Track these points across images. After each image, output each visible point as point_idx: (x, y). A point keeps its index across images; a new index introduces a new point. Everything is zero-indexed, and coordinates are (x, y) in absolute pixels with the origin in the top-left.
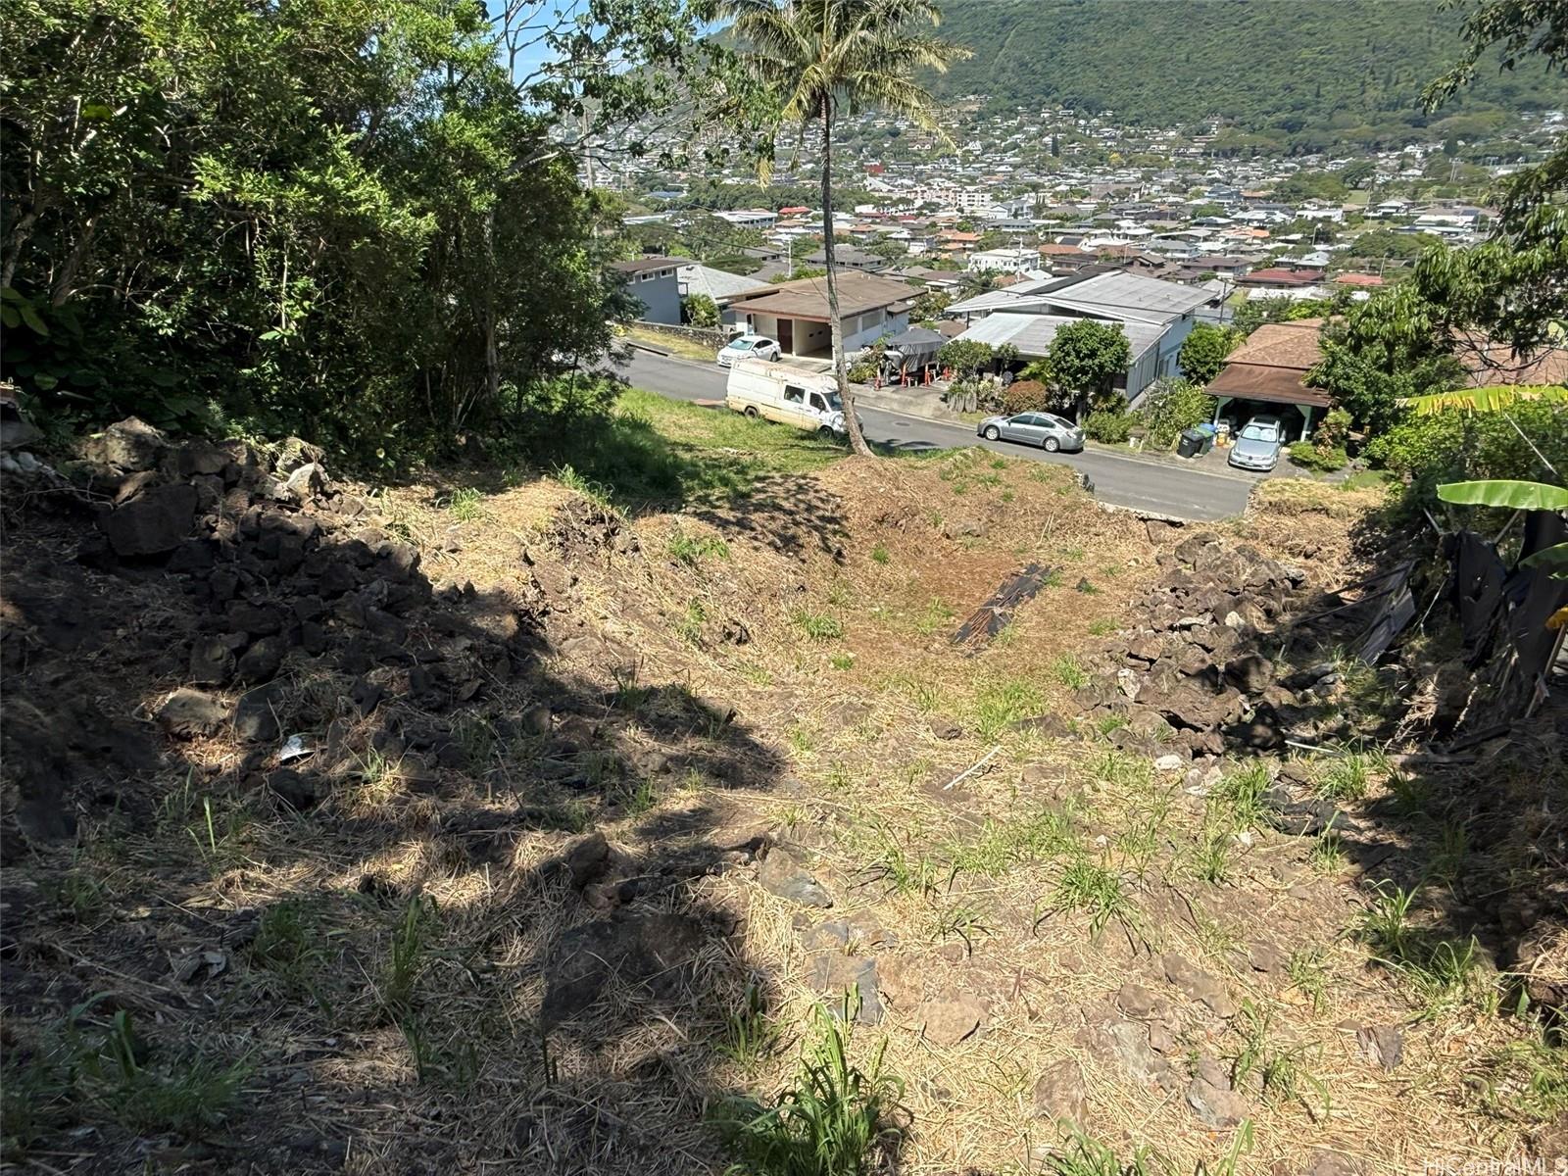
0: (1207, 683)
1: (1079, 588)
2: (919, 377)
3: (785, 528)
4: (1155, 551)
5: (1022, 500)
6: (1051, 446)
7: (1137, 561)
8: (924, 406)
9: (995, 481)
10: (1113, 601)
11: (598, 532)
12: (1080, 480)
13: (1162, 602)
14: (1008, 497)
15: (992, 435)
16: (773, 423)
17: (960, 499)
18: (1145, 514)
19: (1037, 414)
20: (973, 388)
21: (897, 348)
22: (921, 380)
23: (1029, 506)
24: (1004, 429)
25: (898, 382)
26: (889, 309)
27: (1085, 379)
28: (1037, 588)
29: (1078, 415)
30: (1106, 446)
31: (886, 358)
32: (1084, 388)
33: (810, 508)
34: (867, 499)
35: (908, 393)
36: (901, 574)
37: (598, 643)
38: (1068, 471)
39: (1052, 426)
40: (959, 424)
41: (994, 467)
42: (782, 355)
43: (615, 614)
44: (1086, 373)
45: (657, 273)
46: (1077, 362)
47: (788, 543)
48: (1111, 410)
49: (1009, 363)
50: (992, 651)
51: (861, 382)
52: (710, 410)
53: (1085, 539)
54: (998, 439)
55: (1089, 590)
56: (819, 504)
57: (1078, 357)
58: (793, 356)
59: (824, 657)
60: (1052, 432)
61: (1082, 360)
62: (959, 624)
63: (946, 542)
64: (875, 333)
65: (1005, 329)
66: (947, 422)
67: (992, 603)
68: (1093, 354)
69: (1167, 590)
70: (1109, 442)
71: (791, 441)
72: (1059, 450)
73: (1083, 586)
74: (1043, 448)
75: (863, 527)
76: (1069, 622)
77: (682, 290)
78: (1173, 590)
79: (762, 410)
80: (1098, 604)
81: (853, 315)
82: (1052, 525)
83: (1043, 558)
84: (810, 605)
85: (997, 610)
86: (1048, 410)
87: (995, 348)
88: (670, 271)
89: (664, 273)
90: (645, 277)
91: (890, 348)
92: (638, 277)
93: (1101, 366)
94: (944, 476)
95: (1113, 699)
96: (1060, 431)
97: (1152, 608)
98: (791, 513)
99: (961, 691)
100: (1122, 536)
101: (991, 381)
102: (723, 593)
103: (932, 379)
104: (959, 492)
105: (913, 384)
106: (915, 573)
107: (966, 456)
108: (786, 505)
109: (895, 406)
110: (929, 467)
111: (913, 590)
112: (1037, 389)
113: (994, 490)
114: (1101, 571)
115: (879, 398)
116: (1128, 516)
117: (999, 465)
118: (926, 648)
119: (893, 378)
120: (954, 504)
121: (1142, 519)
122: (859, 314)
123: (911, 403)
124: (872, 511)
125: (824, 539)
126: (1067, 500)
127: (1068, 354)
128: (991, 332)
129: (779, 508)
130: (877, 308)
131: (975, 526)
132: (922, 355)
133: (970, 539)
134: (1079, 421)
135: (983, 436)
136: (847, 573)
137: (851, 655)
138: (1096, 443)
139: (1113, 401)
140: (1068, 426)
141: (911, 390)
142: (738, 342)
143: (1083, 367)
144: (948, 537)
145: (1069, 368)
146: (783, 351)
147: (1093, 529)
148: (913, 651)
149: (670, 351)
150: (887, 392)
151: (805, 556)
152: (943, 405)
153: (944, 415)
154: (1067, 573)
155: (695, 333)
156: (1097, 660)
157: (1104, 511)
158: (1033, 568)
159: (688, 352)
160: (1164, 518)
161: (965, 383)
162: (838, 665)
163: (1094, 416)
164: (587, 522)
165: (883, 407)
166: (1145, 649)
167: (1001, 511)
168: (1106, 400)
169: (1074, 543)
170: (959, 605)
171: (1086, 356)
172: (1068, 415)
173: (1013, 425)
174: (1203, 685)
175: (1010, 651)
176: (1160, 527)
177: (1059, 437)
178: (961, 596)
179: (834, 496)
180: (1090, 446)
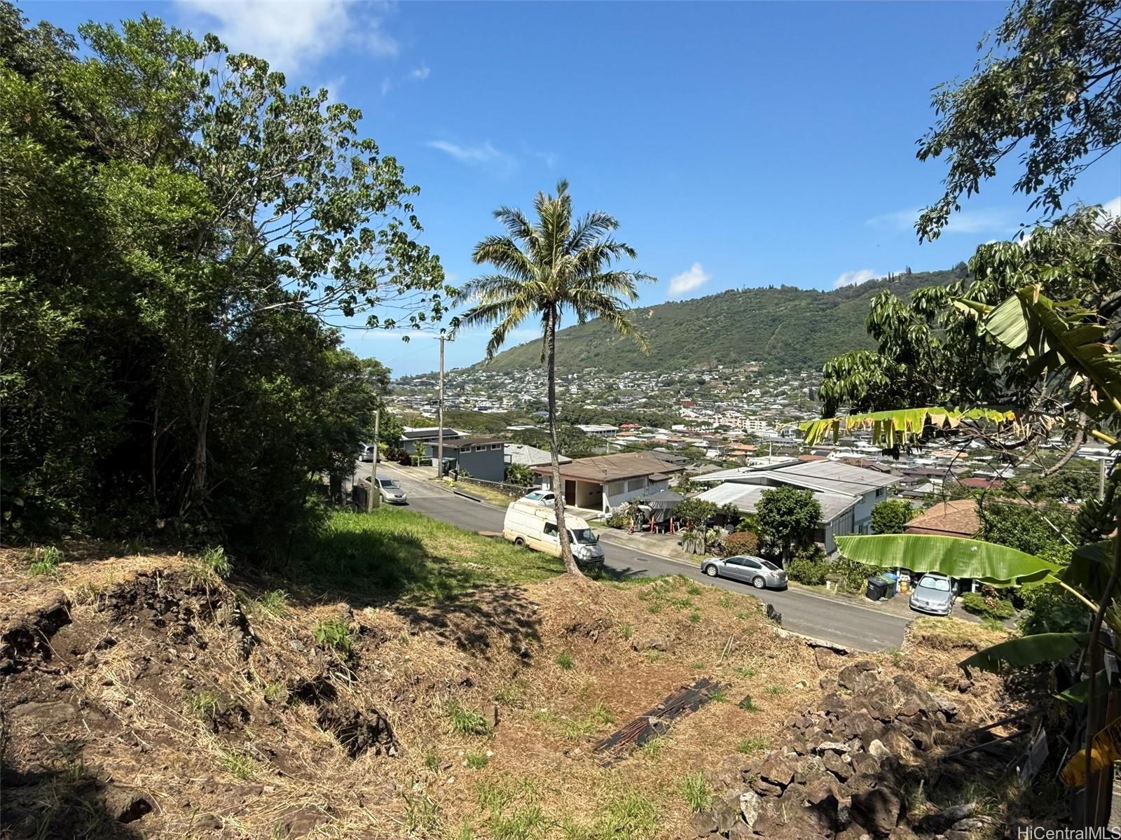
0: (824, 817)
1: (741, 705)
2: (665, 527)
3: (478, 627)
4: (822, 675)
5: (708, 622)
6: (759, 583)
7: (804, 684)
8: (666, 548)
9: (686, 604)
10: (771, 718)
11: (195, 604)
12: (764, 609)
13: (812, 725)
14: (695, 619)
15: (712, 572)
16: (533, 550)
17: (653, 617)
18: (814, 640)
19: (747, 557)
20: (701, 535)
21: (647, 503)
22: (667, 530)
23: (712, 628)
24: (721, 567)
25: (648, 530)
26: (651, 477)
27: (785, 532)
28: (702, 702)
29: (784, 561)
30: (804, 586)
31: (639, 510)
32: (786, 539)
33: (508, 612)
34: (563, 609)
35: (653, 538)
36: (580, 678)
38: (754, 601)
39: (759, 567)
40: (689, 563)
41: (690, 593)
42: (567, 507)
43: (124, 681)
44: (786, 527)
45: (488, 446)
46: (778, 517)
47: (474, 642)
48: (811, 558)
49: (728, 517)
50: (631, 761)
51: (620, 528)
52: (489, 539)
53: (760, 660)
54: (717, 575)
55: (750, 708)
56: (518, 609)
57: (779, 514)
58: (576, 508)
59: (461, 753)
60: (760, 572)
61: (782, 516)
62: (612, 729)
63: (634, 654)
64: (638, 495)
65: (733, 494)
66: (681, 561)
67: (652, 713)
68: (790, 512)
69: (823, 713)
70: (809, 583)
71: (541, 564)
72: (765, 587)
73: (746, 704)
74: (752, 585)
75: (554, 633)
76: (721, 738)
77: (507, 459)
78: (827, 714)
79: (528, 541)
80: (755, 721)
81: (619, 479)
82: (732, 646)
83: (716, 674)
84: (469, 704)
85: (653, 720)
86: (760, 556)
87: (720, 506)
88: (498, 445)
89: (494, 446)
90: (479, 448)
91: (642, 503)
92: (473, 448)
93: (798, 522)
94: (642, 597)
95: (729, 828)
96: (765, 572)
97: (803, 730)
98: (487, 615)
99: (582, 802)
100: (794, 659)
101: (718, 532)
102: (375, 681)
103: (676, 530)
104: (652, 611)
105: (660, 532)
106: (594, 679)
107: (666, 582)
108: (485, 608)
109: (642, 547)
110: (630, 590)
111: (587, 694)
112: (750, 539)
113: (685, 611)
114: (767, 691)
115: (630, 539)
116: (798, 641)
117: (695, 591)
118: (566, 753)
119: (644, 526)
120: (646, 621)
121: (811, 645)
122: (624, 479)
123: (654, 545)
124: (566, 620)
125: (514, 640)
126: (745, 624)
127: (771, 511)
128: (719, 497)
129: (479, 611)
130: (639, 476)
131: (660, 641)
132: (667, 510)
133: (654, 653)
134: (784, 566)
135: (705, 572)
136: (527, 675)
137: (490, 753)
138: (799, 584)
139: (812, 550)
140: (772, 568)
141: (657, 536)
142: (533, 494)
143: (783, 521)
144: (636, 649)
145: (773, 522)
146: (568, 503)
147: (767, 652)
148: (552, 755)
149: (483, 498)
150: (638, 536)
151: (489, 655)
152: (680, 548)
153: (678, 555)
154: (734, 691)
155: (504, 487)
156: (728, 780)
157: (778, 636)
158: (704, 683)
159: (495, 500)
160: (829, 645)
161: (695, 532)
162: (473, 762)
163: (796, 562)
164: (187, 592)
165: (631, 546)
166: (774, 772)
167: (688, 630)
168: (805, 550)
169: (750, 663)
170: (622, 712)
171: (785, 513)
172: (775, 561)
173: (728, 565)
174: (820, 819)
175: (650, 763)
176: (827, 654)
177: (765, 576)
178: (629, 703)
179: (532, 603)
180: (793, 586)
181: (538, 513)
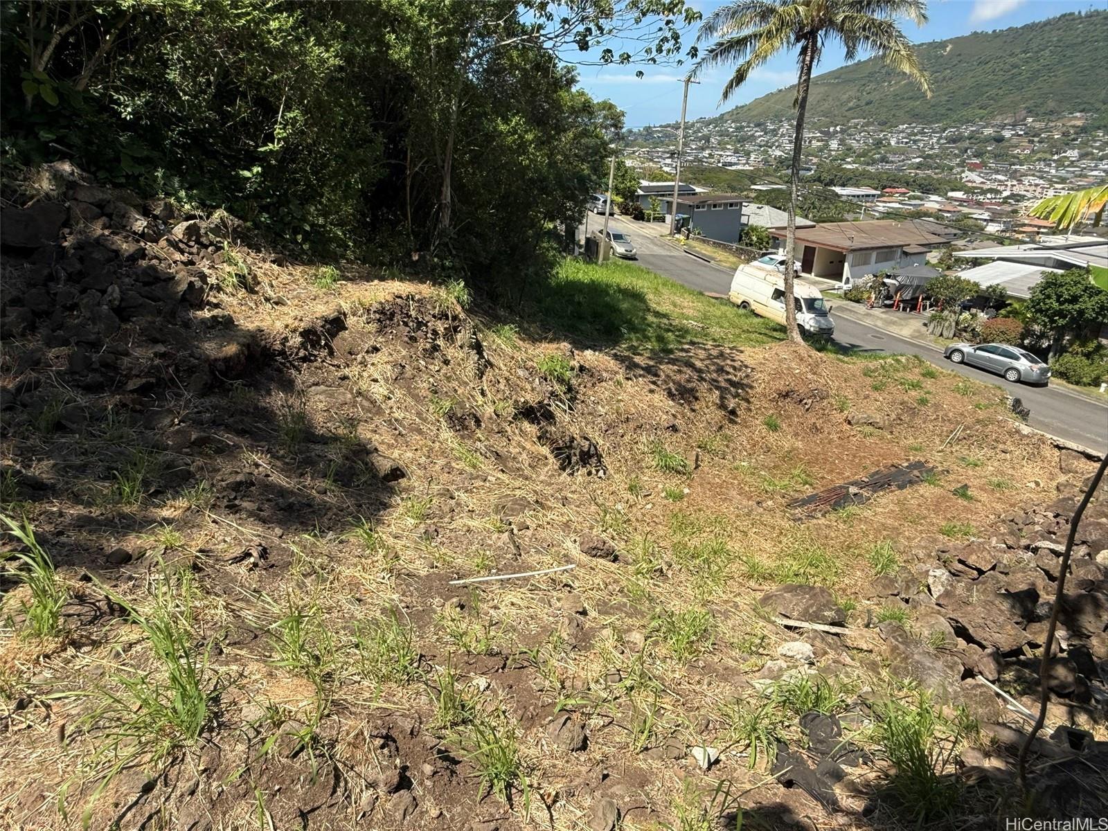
0: (1018, 605)
1: (955, 492)
2: (912, 305)
3: (689, 381)
4: (1062, 478)
5: (937, 406)
6: (1012, 376)
7: (1037, 484)
8: (908, 327)
9: (916, 386)
10: (987, 508)
11: (441, 326)
12: (1010, 402)
13: (1034, 523)
14: (923, 402)
15: (956, 357)
16: (757, 315)
17: (876, 395)
18: (1062, 441)
19: (1005, 346)
20: (953, 317)
21: (895, 277)
22: (914, 308)
23: (941, 413)
24: (969, 354)
25: (891, 306)
26: (906, 249)
27: (1061, 322)
28: (911, 482)
29: (1051, 354)
30: (1071, 386)
31: (884, 284)
32: (1061, 331)
33: (721, 370)
34: (778, 374)
35: (894, 316)
36: (786, 441)
37: (349, 396)
38: (999, 392)
39: (1017, 358)
40: (932, 345)
41: (924, 375)
42: (803, 275)
43: (386, 380)
44: (1064, 317)
45: (726, 205)
46: (1056, 305)
47: (684, 394)
48: (1088, 355)
49: (994, 301)
50: (822, 521)
51: (858, 301)
52: (714, 301)
53: (990, 453)
54: (962, 362)
55: (964, 496)
56: (731, 370)
57: (1058, 301)
58: (812, 276)
59: (660, 486)
60: (1015, 364)
61: (1061, 304)
62: (809, 491)
63: (846, 427)
64: (886, 267)
65: (1004, 274)
66: (922, 342)
67: (854, 484)
68: (1074, 299)
69: (1050, 515)
70: (1077, 383)
71: (763, 331)
72: (1019, 381)
73: (962, 492)
74: (1003, 377)
75: (765, 396)
76: (924, 518)
77: (744, 220)
78: (1056, 516)
79: (754, 306)
80: (967, 509)
81: (867, 249)
82: (960, 434)
83: (935, 459)
84: (673, 447)
85: (853, 490)
86: (1022, 346)
87: (983, 287)
88: (736, 204)
89: (731, 205)
90: (715, 206)
91: (888, 277)
92: (709, 206)
93: (1081, 312)
94: (867, 373)
95: (911, 594)
96: (1023, 364)
97: (1021, 526)
98: (700, 371)
99: (767, 546)
100: (1031, 458)
101: (974, 316)
102: (590, 414)
103: (925, 309)
104: (876, 389)
105: (904, 309)
106: (800, 444)
107: (898, 361)
108: (698, 364)
109: (879, 323)
110: (855, 365)
111: (790, 456)
112: (1015, 326)
113: (913, 393)
114: (990, 483)
115: (868, 315)
116: (1042, 440)
117: (930, 374)
118: (758, 503)
119: (887, 302)
120: (867, 397)
121: (1057, 447)
122: (873, 248)
123: (894, 323)
124: (780, 385)
125: (722, 398)
126: (981, 414)
127: (1049, 297)
128: (983, 277)
129: (692, 366)
130: (892, 247)
131: (878, 418)
132: (918, 287)
133: (869, 429)
134: (1050, 361)
135: (949, 357)
136: (732, 430)
137: (686, 491)
138: (1064, 382)
139: (1091, 346)
140: (1033, 361)
141: (901, 314)
142: (766, 258)
143: (1062, 310)
144: (849, 423)
145: (1048, 310)
146: (804, 271)
147: (1001, 446)
148: (745, 502)
149: (713, 259)
150: (877, 312)
151: (697, 407)
152: (925, 329)
153: (921, 336)
154: (951, 477)
155: (737, 248)
156: (921, 555)
157: (1018, 432)
158: (919, 465)
159: (726, 262)
160: (1081, 448)
161: (946, 313)
162: (670, 495)
163: (1067, 357)
164: (434, 316)
165: (868, 322)
166: (974, 557)
167: (913, 412)
168: (1083, 345)
169: (977, 454)
170: (823, 478)
171: (1066, 301)
172: (1038, 353)
173: (978, 352)
174: (1013, 607)
175: (841, 526)
176: (1074, 458)
177: (1021, 368)
178: (831, 471)
179: (746, 367)
180: (1056, 384)
181: (768, 278)
